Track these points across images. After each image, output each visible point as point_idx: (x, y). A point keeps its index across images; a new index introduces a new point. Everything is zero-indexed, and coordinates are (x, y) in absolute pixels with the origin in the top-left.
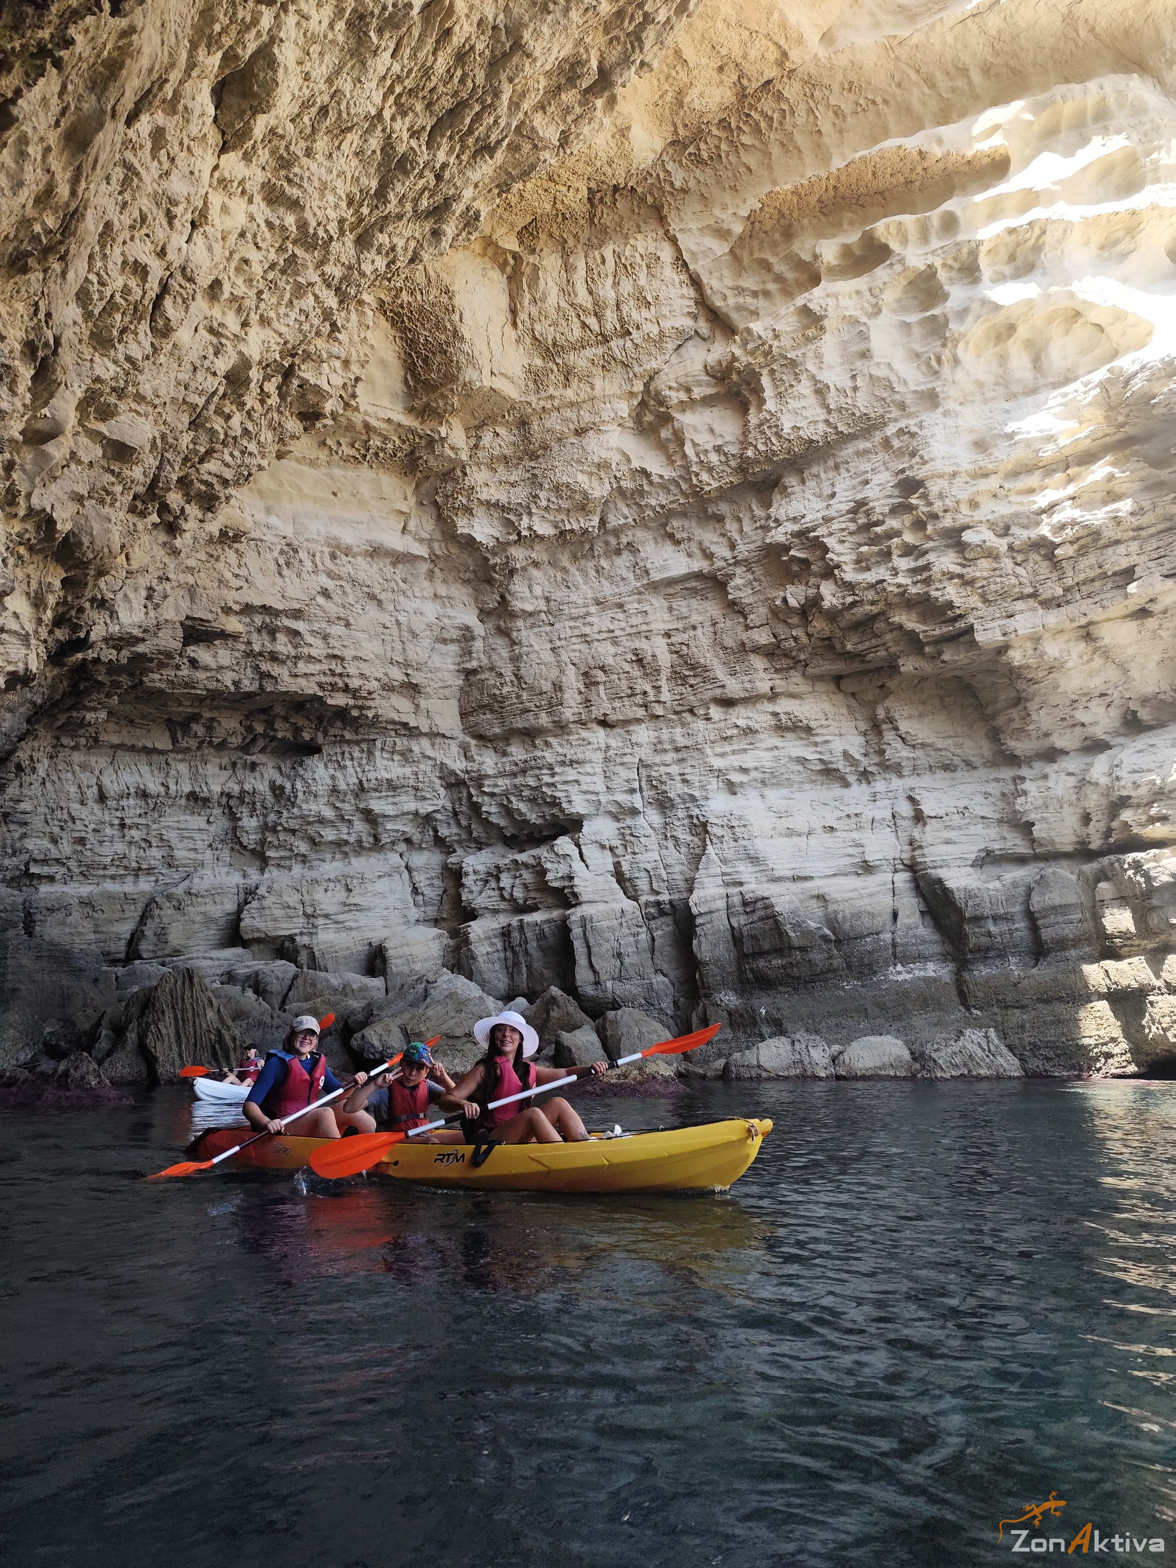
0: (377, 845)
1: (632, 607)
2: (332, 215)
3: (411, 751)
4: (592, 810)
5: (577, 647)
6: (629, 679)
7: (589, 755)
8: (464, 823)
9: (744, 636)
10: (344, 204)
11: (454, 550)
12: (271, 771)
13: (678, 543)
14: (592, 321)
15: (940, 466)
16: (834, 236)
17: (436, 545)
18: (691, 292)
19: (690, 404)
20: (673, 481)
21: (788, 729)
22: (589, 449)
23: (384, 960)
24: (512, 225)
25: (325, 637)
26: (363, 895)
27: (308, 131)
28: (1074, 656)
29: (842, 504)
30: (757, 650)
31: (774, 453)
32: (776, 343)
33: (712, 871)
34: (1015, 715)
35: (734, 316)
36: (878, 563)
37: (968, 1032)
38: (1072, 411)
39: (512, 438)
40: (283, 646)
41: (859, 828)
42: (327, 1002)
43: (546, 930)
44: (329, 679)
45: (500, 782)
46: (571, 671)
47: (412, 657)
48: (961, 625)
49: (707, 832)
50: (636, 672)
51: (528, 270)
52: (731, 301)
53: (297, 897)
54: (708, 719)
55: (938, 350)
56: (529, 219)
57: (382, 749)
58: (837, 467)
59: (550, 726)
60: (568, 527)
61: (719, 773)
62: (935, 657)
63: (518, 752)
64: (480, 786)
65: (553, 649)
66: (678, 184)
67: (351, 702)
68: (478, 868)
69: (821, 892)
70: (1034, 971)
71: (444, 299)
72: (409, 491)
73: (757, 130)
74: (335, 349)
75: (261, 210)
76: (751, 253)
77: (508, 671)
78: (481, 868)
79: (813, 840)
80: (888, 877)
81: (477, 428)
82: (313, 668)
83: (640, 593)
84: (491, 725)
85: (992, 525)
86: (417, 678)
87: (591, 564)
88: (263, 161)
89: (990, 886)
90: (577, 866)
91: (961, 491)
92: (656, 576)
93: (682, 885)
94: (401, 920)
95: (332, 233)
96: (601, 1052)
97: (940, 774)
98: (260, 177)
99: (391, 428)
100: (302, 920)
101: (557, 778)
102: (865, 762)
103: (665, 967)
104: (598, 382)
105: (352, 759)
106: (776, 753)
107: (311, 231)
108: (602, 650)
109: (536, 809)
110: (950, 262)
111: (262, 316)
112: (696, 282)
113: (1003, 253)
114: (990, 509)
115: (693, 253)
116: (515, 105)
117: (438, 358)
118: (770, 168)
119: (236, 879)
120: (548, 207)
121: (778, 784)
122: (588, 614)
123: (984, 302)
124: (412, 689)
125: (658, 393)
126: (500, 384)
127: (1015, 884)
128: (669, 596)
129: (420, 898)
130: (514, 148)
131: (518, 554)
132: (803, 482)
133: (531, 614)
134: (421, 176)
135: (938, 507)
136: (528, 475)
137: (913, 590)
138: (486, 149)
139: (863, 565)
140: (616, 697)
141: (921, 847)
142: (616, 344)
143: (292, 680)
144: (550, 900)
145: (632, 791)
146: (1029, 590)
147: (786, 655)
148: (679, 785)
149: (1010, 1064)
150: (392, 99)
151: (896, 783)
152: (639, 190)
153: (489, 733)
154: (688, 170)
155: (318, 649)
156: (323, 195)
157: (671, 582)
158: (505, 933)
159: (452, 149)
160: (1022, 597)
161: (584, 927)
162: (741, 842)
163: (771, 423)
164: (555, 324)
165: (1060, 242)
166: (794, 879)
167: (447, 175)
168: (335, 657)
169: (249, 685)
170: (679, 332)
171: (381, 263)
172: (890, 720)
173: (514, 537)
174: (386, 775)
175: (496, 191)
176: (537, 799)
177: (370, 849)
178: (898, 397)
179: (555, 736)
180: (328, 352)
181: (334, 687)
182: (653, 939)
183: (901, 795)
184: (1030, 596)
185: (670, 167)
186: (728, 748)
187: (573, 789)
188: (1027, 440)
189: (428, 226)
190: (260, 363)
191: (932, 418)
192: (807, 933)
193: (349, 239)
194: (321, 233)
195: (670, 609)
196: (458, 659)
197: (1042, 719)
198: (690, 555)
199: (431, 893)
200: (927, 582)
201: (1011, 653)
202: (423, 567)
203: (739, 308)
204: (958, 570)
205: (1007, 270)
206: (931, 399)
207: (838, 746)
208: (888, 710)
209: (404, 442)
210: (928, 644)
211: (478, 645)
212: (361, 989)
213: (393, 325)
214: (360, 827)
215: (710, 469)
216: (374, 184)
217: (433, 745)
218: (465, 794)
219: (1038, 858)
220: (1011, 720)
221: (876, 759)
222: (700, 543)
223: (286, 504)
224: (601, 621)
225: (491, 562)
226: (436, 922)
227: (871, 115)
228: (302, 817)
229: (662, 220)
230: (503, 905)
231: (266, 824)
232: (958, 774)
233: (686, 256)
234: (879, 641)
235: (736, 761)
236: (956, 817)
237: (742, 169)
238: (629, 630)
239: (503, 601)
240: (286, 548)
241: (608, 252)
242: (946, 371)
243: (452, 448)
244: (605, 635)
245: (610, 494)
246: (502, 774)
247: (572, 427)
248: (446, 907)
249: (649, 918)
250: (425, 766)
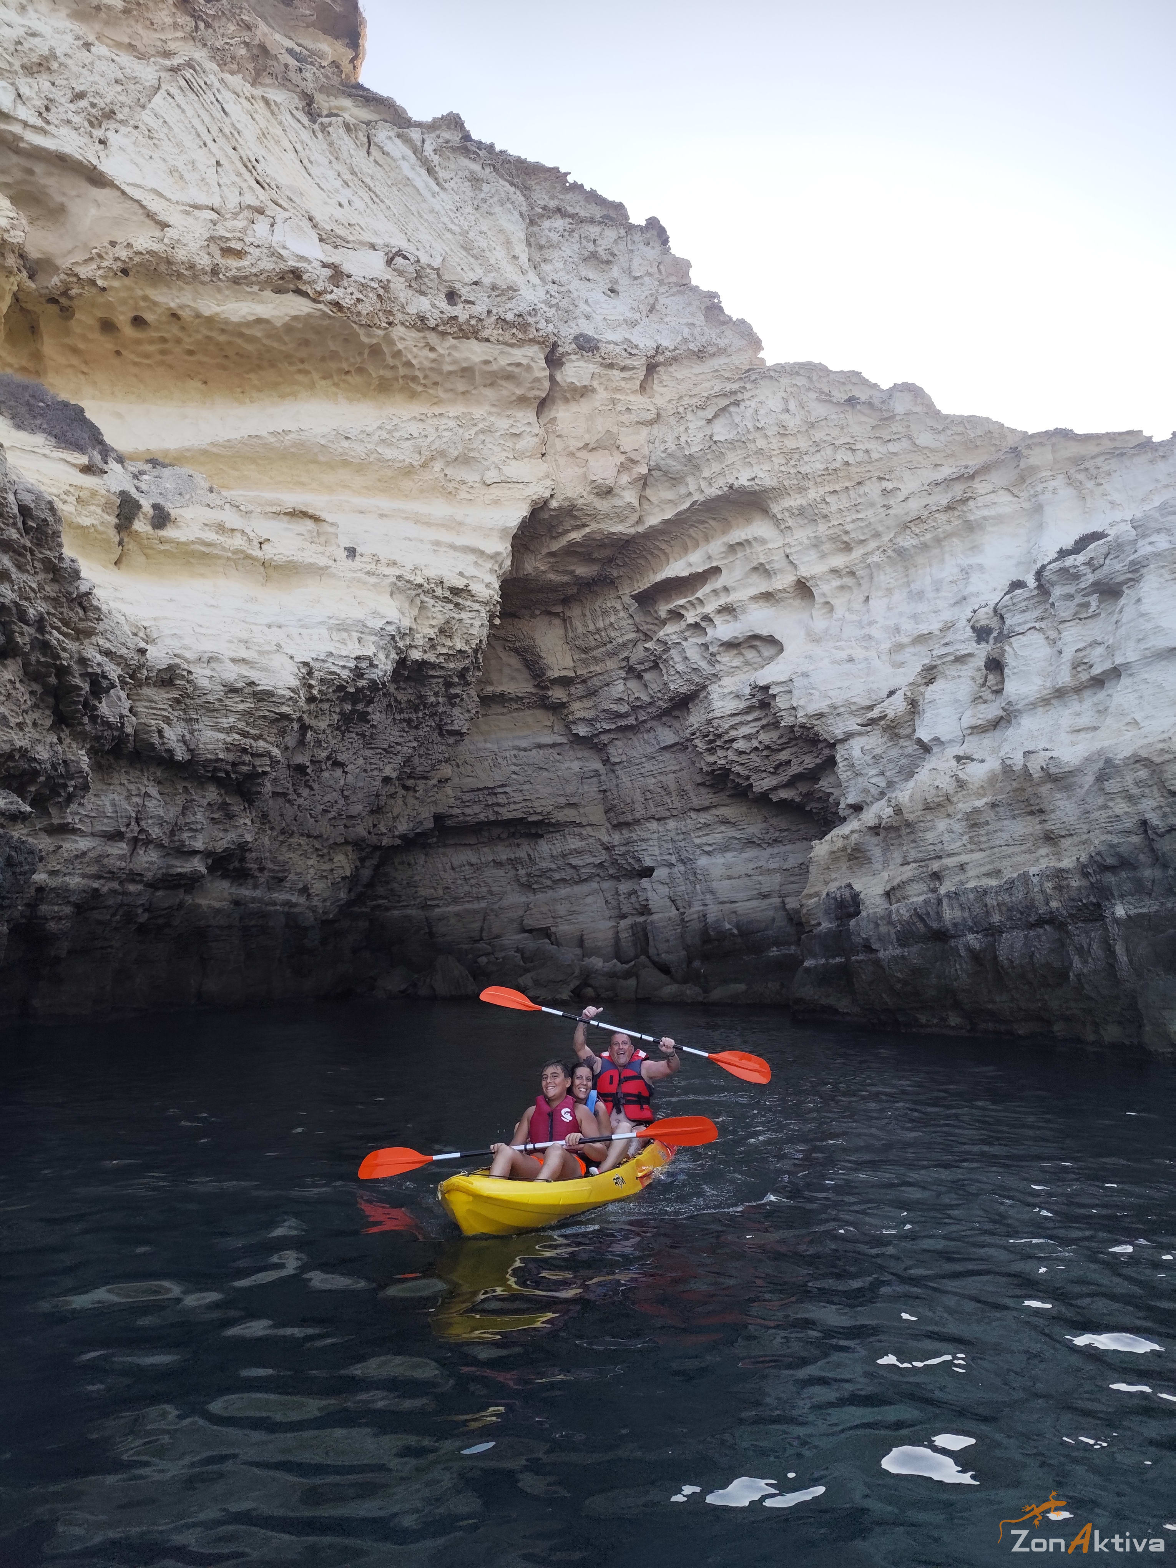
0: (580, 880)
3: (584, 834)
4: (656, 864)
5: (639, 780)
6: (661, 796)
7: (651, 835)
8: (614, 868)
12: (525, 847)
13: (669, 727)
14: (597, 637)
15: (718, 712)
16: (664, 606)
17: (568, 738)
18: (632, 621)
19: (646, 670)
20: (652, 702)
21: (725, 823)
22: (612, 692)
25: (521, 792)
26: (580, 905)
31: (676, 696)
33: (696, 898)
35: (649, 633)
40: (502, 799)
44: (527, 810)
45: (622, 848)
46: (638, 793)
47: (568, 791)
50: (663, 793)
51: (568, 618)
52: (645, 627)
53: (548, 908)
54: (691, 818)
57: (569, 834)
58: (701, 702)
59: (634, 821)
61: (699, 846)
63: (625, 833)
64: (616, 850)
65: (631, 781)
67: (542, 817)
69: (737, 909)
72: (548, 716)
76: (646, 607)
77: (616, 791)
79: (741, 881)
80: (770, 900)
81: (568, 685)
82: (518, 806)
83: (660, 752)
84: (615, 819)
86: (574, 800)
87: (641, 736)
90: (651, 893)
92: (662, 745)
99: (530, 695)
100: (551, 919)
101: (640, 848)
102: (765, 838)
104: (608, 663)
105: (556, 840)
106: (722, 835)
108: (649, 781)
109: (635, 862)
110: (703, 619)
112: (632, 617)
115: (628, 605)
117: (537, 666)
118: (649, 563)
119: (523, 899)
121: (729, 850)
122: (643, 763)
123: (717, 639)
124: (573, 806)
125: (632, 667)
126: (566, 672)
128: (673, 752)
129: (609, 905)
131: (603, 738)
132: (695, 706)
133: (620, 763)
137: (727, 766)
140: (657, 805)
142: (609, 646)
143: (510, 813)
145: (670, 854)
148: (686, 852)
151: (781, 849)
153: (614, 823)
154: (617, 569)
155: (518, 797)
157: (670, 746)
161: (652, 925)
162: (709, 883)
163: (668, 684)
164: (584, 640)
166: (727, 902)
168: (528, 800)
169: (492, 818)
170: (631, 641)
173: (597, 732)
174: (574, 847)
176: (635, 857)
178: (705, 676)
179: (636, 826)
181: (531, 813)
185: (609, 570)
186: (700, 834)
187: (645, 853)
191: (714, 688)
192: (724, 932)
195: (672, 760)
196: (597, 786)
198: (675, 734)
199: (614, 903)
200: (729, 763)
202: (566, 748)
203: (649, 630)
209: (538, 699)
211: (603, 778)
213: (517, 654)
214: (571, 871)
217: (592, 830)
218: (611, 853)
223: (495, 737)
224: (648, 766)
225: (593, 742)
226: (611, 919)
228: (542, 869)
231: (528, 872)
233: (626, 606)
235: (704, 840)
238: (658, 771)
239: (608, 757)
241: (597, 606)
243: (559, 697)
244: (649, 773)
245: (632, 708)
246: (622, 844)
247: (603, 683)
250: (591, 840)
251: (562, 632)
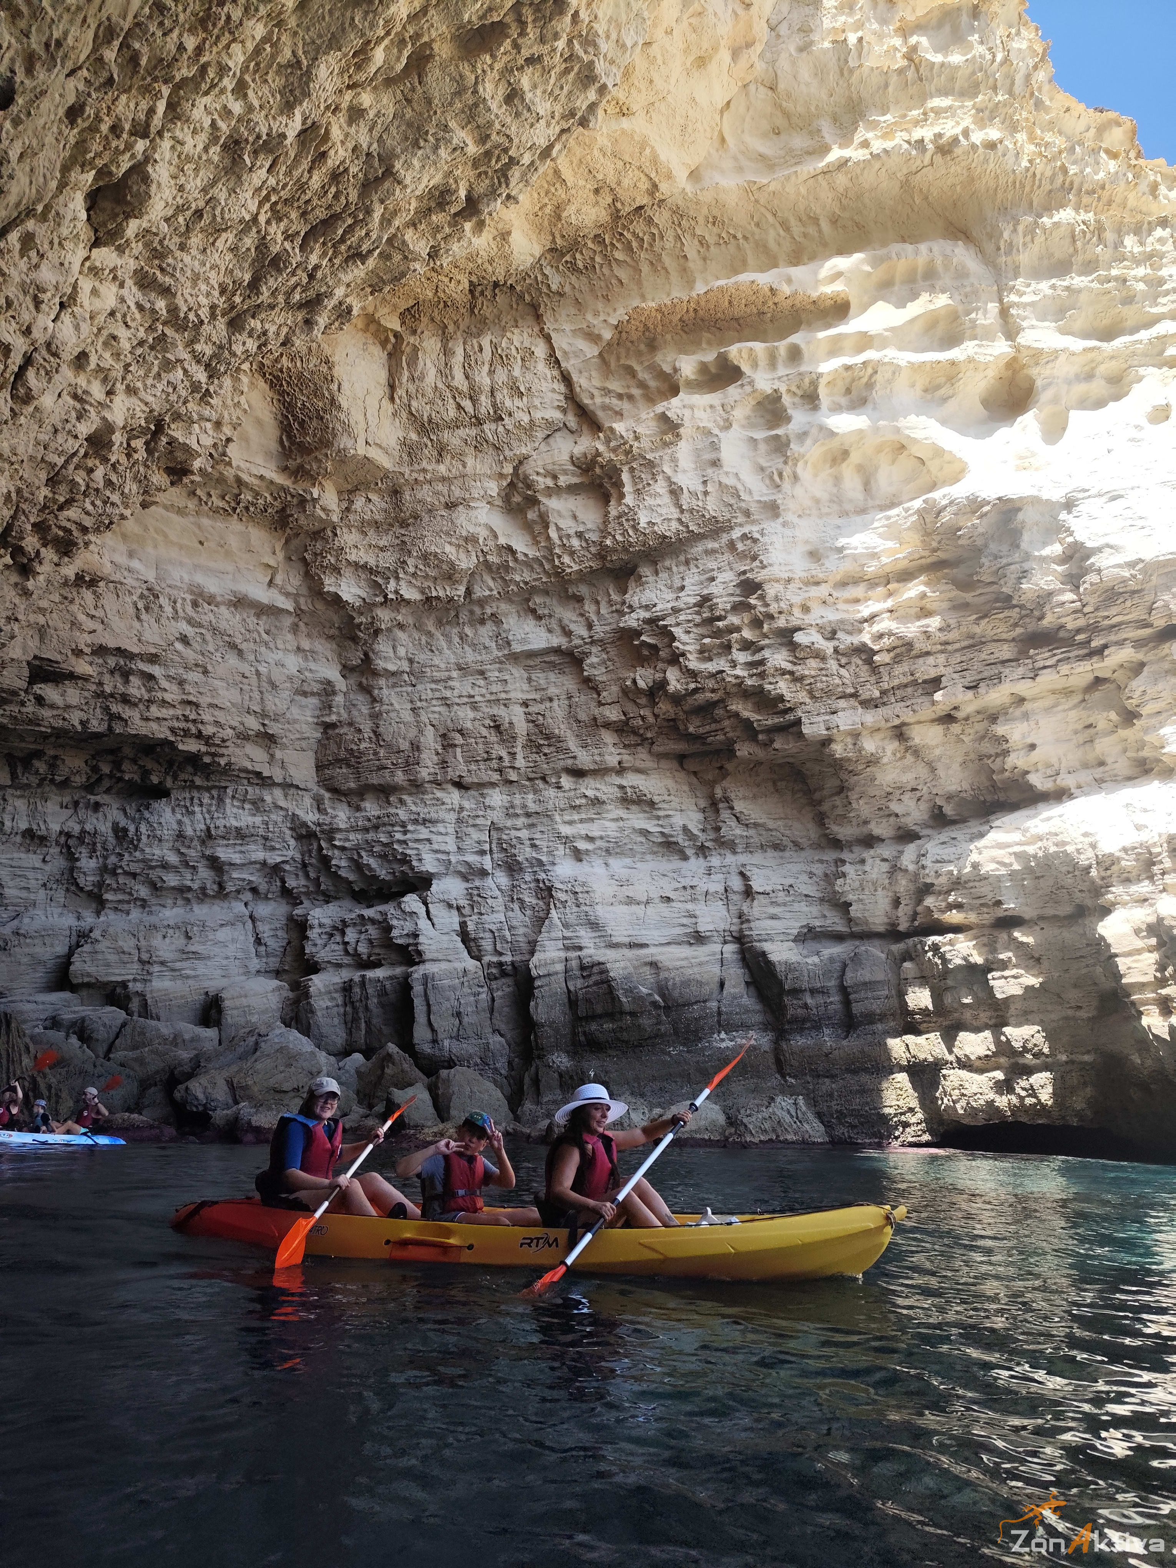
0: (221, 893)
1: (493, 675)
2: (203, 300)
3: (263, 800)
4: (442, 869)
5: (437, 709)
6: (486, 743)
7: (442, 815)
8: (312, 875)
9: (596, 712)
10: (216, 293)
11: (320, 606)
12: (115, 812)
13: (539, 618)
14: (467, 404)
15: (777, 571)
16: (694, 353)
17: (302, 600)
18: (562, 388)
19: (555, 491)
20: (536, 559)
21: (633, 802)
22: (458, 522)
23: (220, 1011)
24: (395, 306)
25: (181, 683)
26: (204, 943)
27: (183, 229)
28: (889, 753)
29: (689, 598)
30: (607, 725)
31: (631, 545)
32: (636, 444)
33: (553, 935)
34: (838, 803)
35: (600, 414)
36: (719, 655)
37: (779, 1099)
38: (892, 532)
39: (384, 505)
40: (136, 688)
41: (694, 900)
42: (155, 1052)
43: (388, 985)
44: (182, 725)
45: (352, 836)
46: (430, 732)
47: (270, 707)
48: (790, 717)
49: (552, 896)
50: (493, 738)
51: (408, 350)
52: (598, 400)
53: (132, 942)
54: (559, 788)
55: (781, 466)
56: (411, 302)
57: (233, 797)
58: (687, 563)
59: (405, 784)
60: (434, 594)
61: (566, 840)
62: (767, 745)
63: (371, 808)
64: (331, 839)
65: (413, 710)
66: (554, 287)
67: (203, 749)
68: (323, 921)
69: (654, 959)
70: (845, 1043)
71: (324, 369)
72: (278, 546)
73: (629, 248)
74: (207, 412)
75: (132, 293)
76: (618, 359)
77: (367, 727)
78: (327, 921)
79: (650, 909)
80: (717, 947)
81: (350, 492)
82: (165, 713)
83: (501, 663)
84: (347, 780)
85: (820, 629)
86: (274, 728)
87: (455, 631)
88: (136, 252)
89: (809, 961)
90: (423, 924)
91: (794, 596)
92: (517, 648)
93: (524, 946)
94: (241, 971)
95: (203, 317)
96: (431, 1110)
97: (771, 853)
98: (132, 264)
99: (263, 484)
100: (137, 966)
101: (409, 836)
102: (702, 837)
103: (503, 1027)
104: (470, 461)
105: (201, 805)
106: (621, 824)
107: (182, 315)
108: (461, 714)
109: (386, 865)
110: (794, 389)
111: (128, 386)
112: (566, 379)
113: (841, 386)
114: (820, 615)
115: (565, 353)
116: (386, 221)
117: (315, 423)
118: (639, 283)
119: (69, 921)
120: (430, 294)
121: (622, 854)
122: (450, 678)
123: (822, 428)
124: (268, 739)
125: (526, 477)
126: (374, 453)
127: (831, 960)
128: (527, 668)
129: (263, 948)
130: (385, 257)
131: (384, 615)
132: (657, 573)
133: (393, 674)
134: (293, 273)
135: (773, 608)
136: (398, 541)
137: (749, 682)
138: (357, 256)
139: (705, 654)
140: (471, 759)
141: (748, 921)
142: (489, 428)
143: (144, 724)
144: (394, 956)
145: (482, 853)
146: (850, 690)
147: (634, 732)
148: (528, 849)
149: (815, 1130)
150: (267, 206)
151: (730, 859)
152: (518, 288)
153: (344, 788)
154: (564, 275)
155: (172, 694)
156: (195, 283)
157: (531, 654)
158: (347, 988)
159: (324, 254)
160: (844, 696)
161: (425, 984)
162: (584, 908)
163: (629, 516)
164: (431, 402)
165: (889, 382)
166: (632, 946)
167: (319, 275)
168: (190, 703)
169: (97, 726)
170: (549, 423)
171: (252, 345)
172: (727, 800)
173: (380, 599)
174: (235, 823)
175: (369, 290)
176: (388, 855)
177: (214, 897)
178: (743, 505)
179: (410, 794)
180: (199, 414)
181: (186, 733)
182: (493, 1000)
183: (734, 870)
184: (852, 695)
185: (548, 271)
186: (576, 817)
187: (424, 848)
188: (854, 555)
189: (300, 316)
190: (124, 427)
191: (772, 526)
192: (639, 999)
193: (221, 323)
194: (192, 316)
195: (529, 680)
196: (318, 713)
197: (863, 808)
198: (550, 631)
199: (274, 944)
200: (762, 675)
201: (834, 746)
202: (288, 621)
203: (605, 407)
204: (789, 667)
205: (843, 401)
206: (773, 509)
207: (678, 820)
208: (725, 790)
209: (275, 499)
210: (762, 732)
211: (339, 699)
212: (192, 1040)
213: (271, 387)
214: (205, 873)
215: (572, 553)
216: (247, 277)
217: (286, 796)
218: (315, 846)
219: (854, 936)
220: (834, 807)
221: (712, 835)
222: (560, 620)
223: (150, 550)
224: (461, 686)
225: (357, 621)
226: (277, 974)
227: (732, 248)
228: (143, 861)
229: (538, 318)
230: (347, 960)
231: (105, 866)
232: (787, 854)
233: (559, 354)
234: (718, 726)
235: (583, 829)
236: (781, 894)
237: (614, 281)
238: (488, 697)
239: (367, 659)
240: (146, 593)
241: (486, 342)
242: (786, 485)
243: (324, 509)
244: (466, 700)
245: (476, 567)
246: (354, 829)
247: (442, 499)
248: (288, 959)
249: (491, 978)
250: (276, 816)
251: (383, 376)
